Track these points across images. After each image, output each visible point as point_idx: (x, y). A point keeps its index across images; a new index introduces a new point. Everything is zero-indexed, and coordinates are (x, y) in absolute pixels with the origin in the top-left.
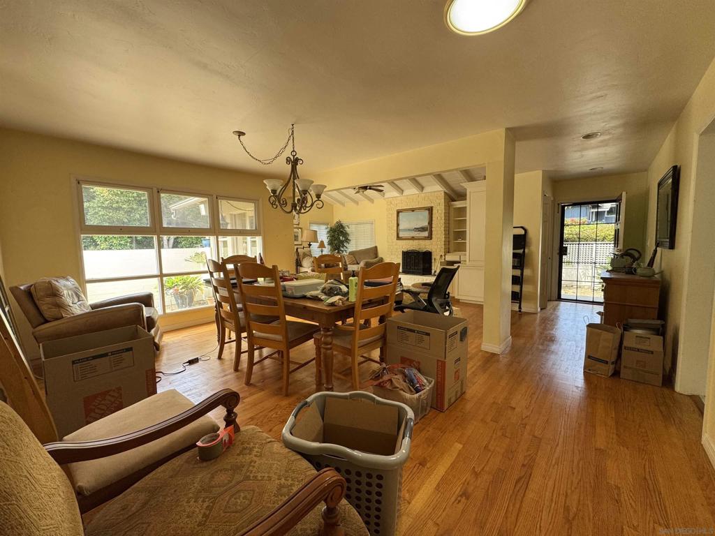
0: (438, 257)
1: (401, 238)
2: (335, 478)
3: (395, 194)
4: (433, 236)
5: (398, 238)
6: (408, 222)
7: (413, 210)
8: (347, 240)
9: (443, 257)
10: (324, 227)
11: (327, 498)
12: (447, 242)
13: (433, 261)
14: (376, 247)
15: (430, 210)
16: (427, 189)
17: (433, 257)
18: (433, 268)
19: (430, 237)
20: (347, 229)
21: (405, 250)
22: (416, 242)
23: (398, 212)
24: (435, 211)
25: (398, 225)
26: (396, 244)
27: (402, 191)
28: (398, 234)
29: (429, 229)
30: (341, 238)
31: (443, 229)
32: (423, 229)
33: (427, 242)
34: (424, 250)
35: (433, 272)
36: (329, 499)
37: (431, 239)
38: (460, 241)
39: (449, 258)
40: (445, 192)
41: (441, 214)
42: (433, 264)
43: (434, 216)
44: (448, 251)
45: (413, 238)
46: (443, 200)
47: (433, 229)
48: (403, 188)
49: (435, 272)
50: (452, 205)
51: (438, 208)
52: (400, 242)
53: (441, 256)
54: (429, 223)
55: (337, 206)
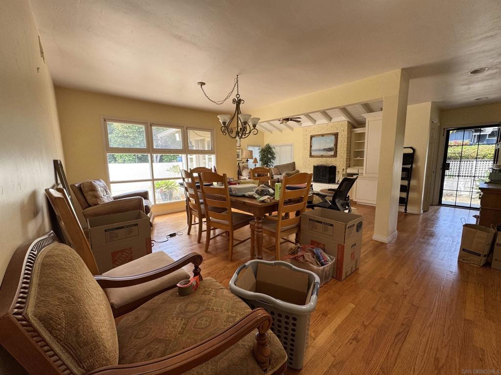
0: (341, 170)
1: (313, 156)
2: (265, 315)
3: (310, 123)
4: (338, 155)
5: (311, 156)
6: (318, 145)
7: (323, 135)
8: (273, 158)
9: (345, 170)
10: (258, 148)
11: (260, 326)
12: (349, 159)
13: (337, 173)
14: (294, 163)
15: (336, 135)
16: (334, 120)
17: (337, 170)
18: (337, 178)
19: (335, 155)
20: (273, 150)
21: (316, 165)
22: (324, 159)
23: (311, 137)
24: (339, 136)
25: (311, 146)
26: (309, 161)
27: (315, 121)
28: (311, 153)
29: (335, 149)
30: (269, 156)
31: (345, 149)
32: (330, 150)
33: (333, 159)
34: (331, 165)
35: (337, 181)
36: (261, 327)
37: (336, 157)
38: (359, 158)
39: (350, 171)
40: (348, 122)
41: (344, 138)
42: (337, 176)
43: (339, 139)
44: (349, 166)
45: (322, 156)
46: (346, 128)
47: (338, 149)
48: (315, 119)
49: (338, 181)
50: (353, 131)
51: (343, 133)
52: (312, 159)
53: (344, 169)
54: (335, 145)
55: (267, 133)
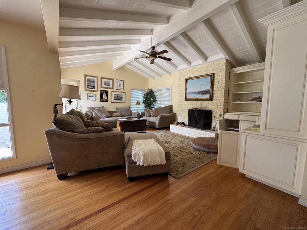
0: (217, 116)
1: (188, 99)
3: (185, 66)
4: (214, 98)
5: (186, 99)
7: (198, 77)
8: (155, 101)
9: (223, 116)
10: (142, 92)
12: (227, 103)
13: (213, 118)
14: (172, 106)
15: (212, 76)
16: (210, 59)
17: (213, 115)
18: (213, 124)
19: (211, 99)
20: (155, 94)
21: (191, 108)
22: (199, 103)
24: (216, 77)
25: (186, 90)
26: (185, 104)
27: (190, 63)
28: (186, 97)
29: (211, 92)
30: (151, 99)
31: (223, 91)
32: (205, 92)
33: (209, 103)
34: (206, 109)
35: (213, 127)
37: (212, 100)
38: (239, 102)
39: (228, 116)
40: (227, 60)
41: (222, 79)
42: (213, 121)
43: (215, 81)
44: (227, 111)
45: (197, 100)
46: (225, 67)
47: (214, 92)
48: (190, 60)
49: (214, 127)
50: (233, 72)
51: (220, 74)
52: (187, 103)
53: (221, 115)
54: (211, 87)
55: (150, 79)
